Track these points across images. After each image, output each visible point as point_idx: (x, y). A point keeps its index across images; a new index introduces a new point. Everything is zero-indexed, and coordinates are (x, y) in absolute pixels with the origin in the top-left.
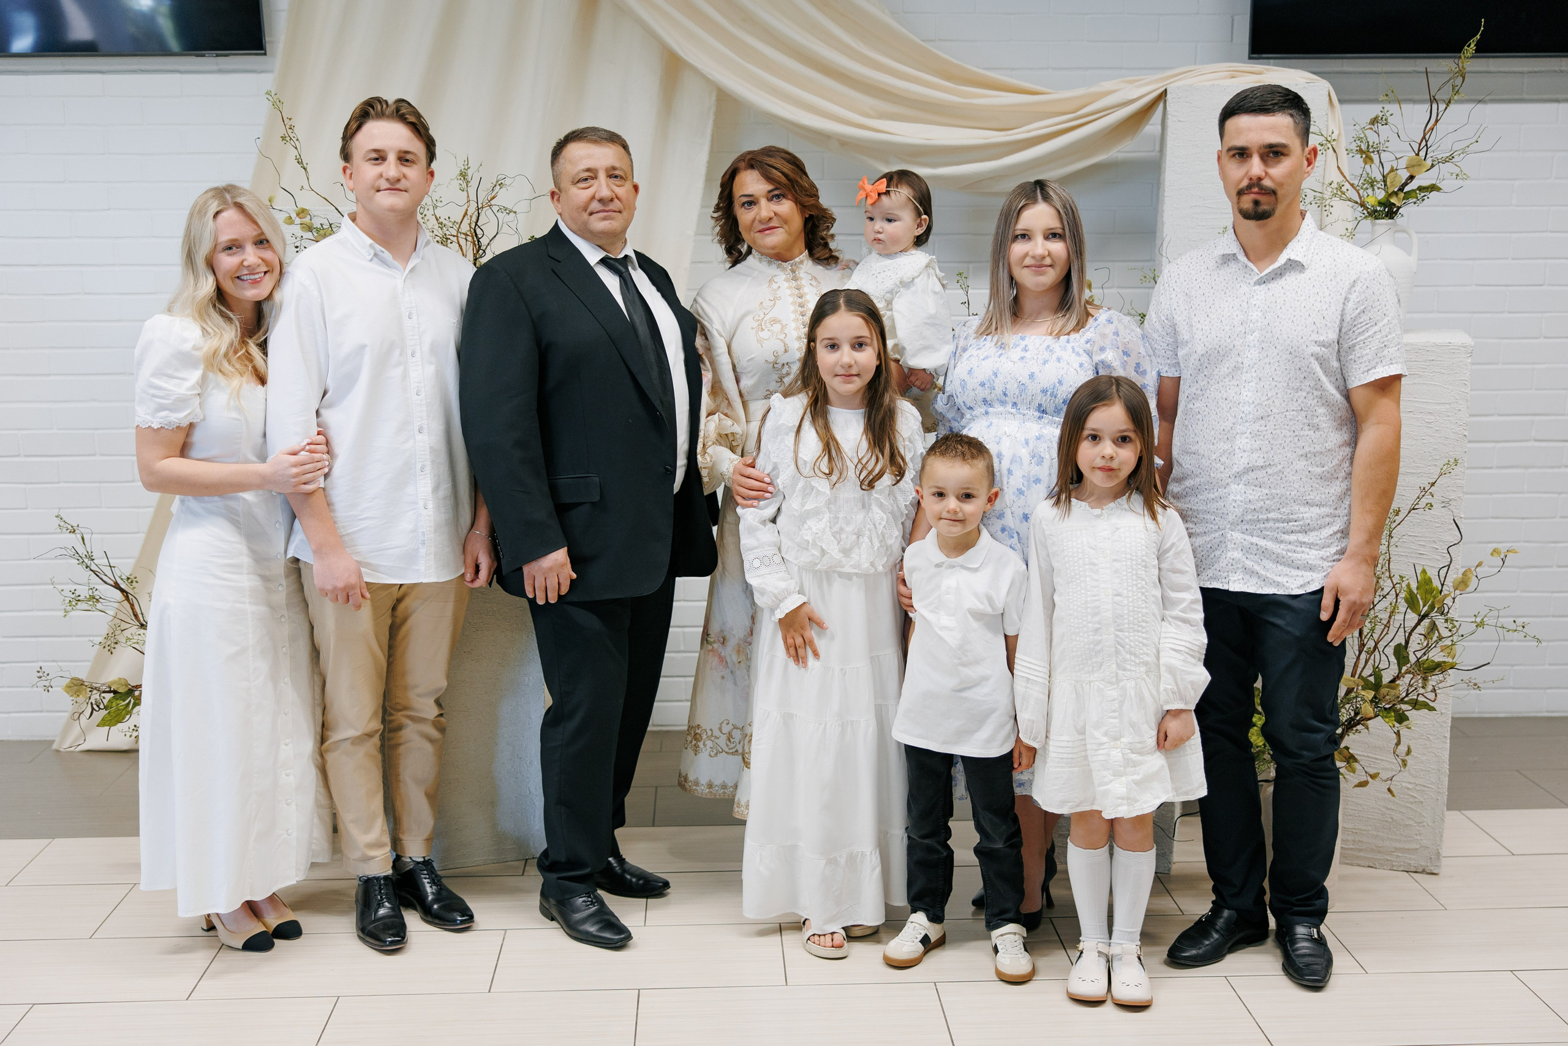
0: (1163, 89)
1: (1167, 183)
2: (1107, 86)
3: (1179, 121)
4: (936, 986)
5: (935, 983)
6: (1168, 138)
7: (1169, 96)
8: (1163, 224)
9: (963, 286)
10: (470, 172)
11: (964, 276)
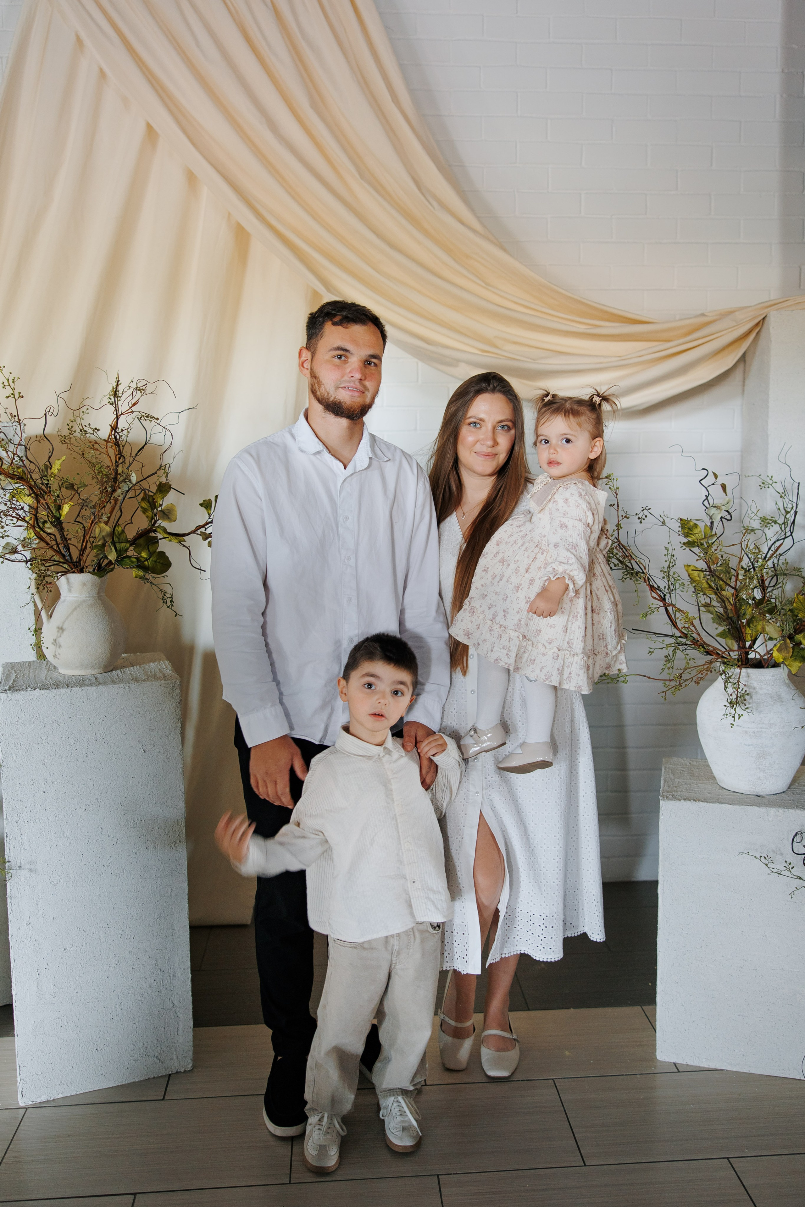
0: (763, 316)
9: (612, 488)
11: (613, 477)
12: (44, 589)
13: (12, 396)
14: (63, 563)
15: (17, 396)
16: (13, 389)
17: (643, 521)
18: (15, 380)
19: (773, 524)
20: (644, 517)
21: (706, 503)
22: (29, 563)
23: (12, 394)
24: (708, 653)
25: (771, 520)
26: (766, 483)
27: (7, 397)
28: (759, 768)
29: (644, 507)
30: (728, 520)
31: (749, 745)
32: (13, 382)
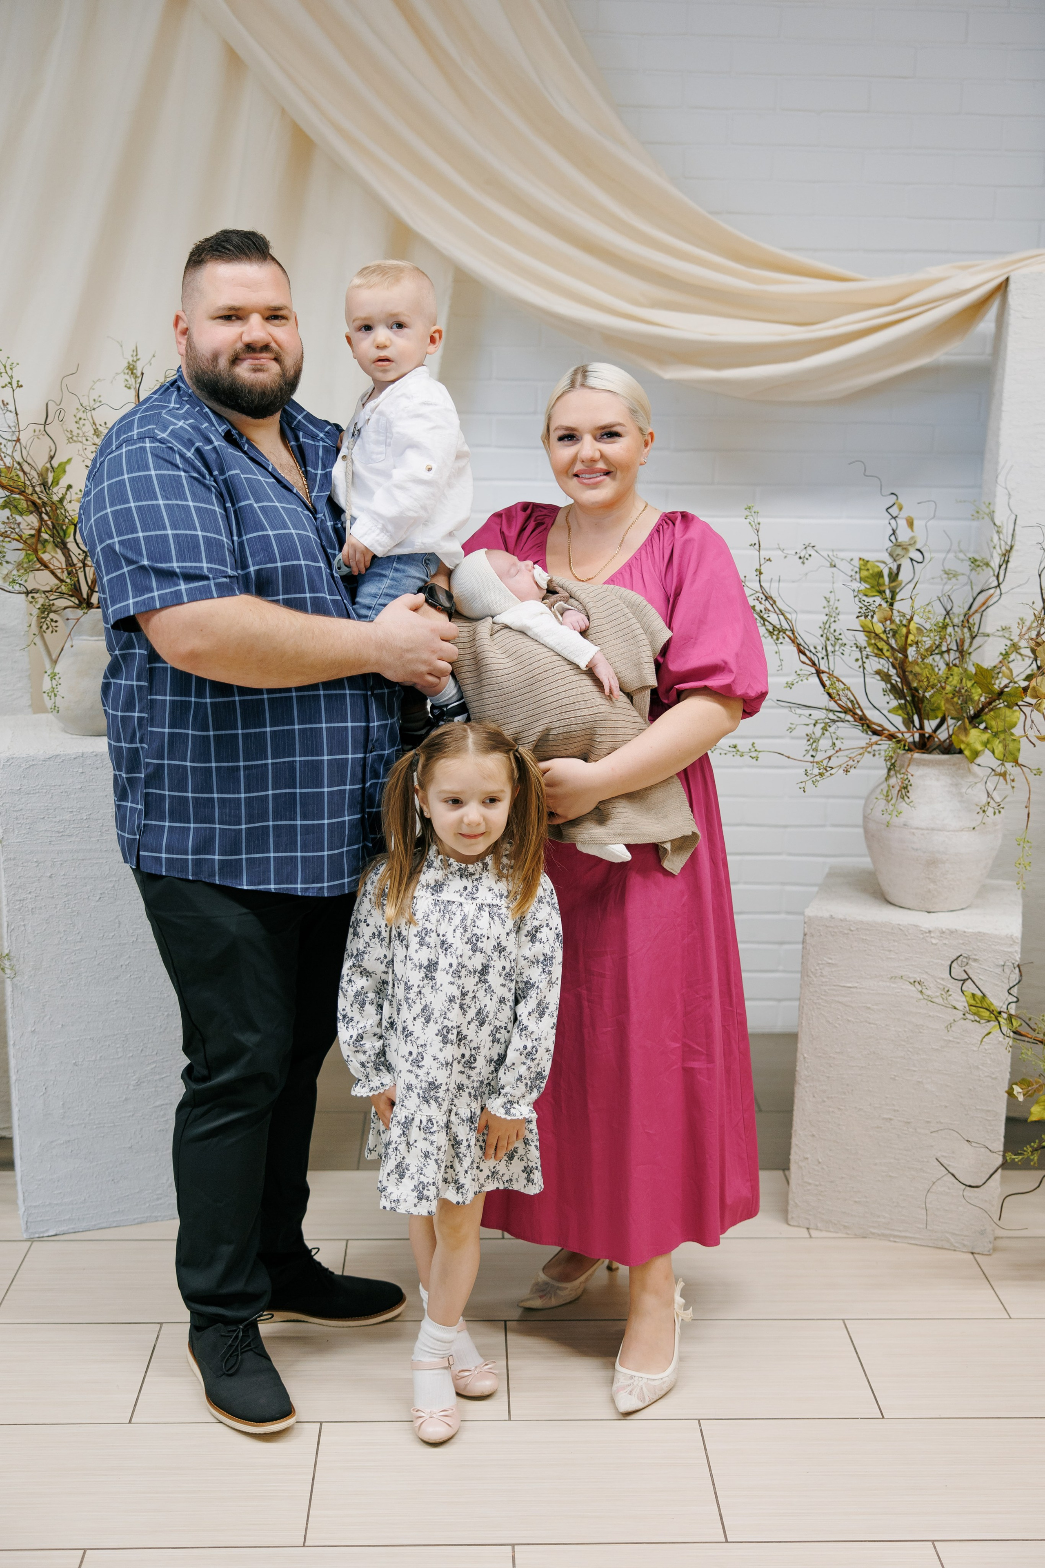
0: (1004, 278)
1: (1006, 395)
2: (934, 272)
3: (1024, 318)
4: (700, 1425)
5: (699, 1420)
6: (1009, 339)
7: (1012, 286)
8: (998, 444)
9: (752, 523)
10: (139, 366)
11: (753, 510)
12: (47, 628)
13: (9, 385)
14: (71, 596)
15: (15, 385)
16: (11, 377)
17: (806, 561)
18: (14, 365)
19: (984, 567)
20: (807, 556)
21: (893, 538)
22: (30, 595)
23: (9, 383)
24: (875, 733)
25: (981, 562)
26: (981, 512)
27: (3, 387)
28: (929, 878)
29: (807, 544)
30: (918, 562)
31: (917, 850)
32: (11, 369)
